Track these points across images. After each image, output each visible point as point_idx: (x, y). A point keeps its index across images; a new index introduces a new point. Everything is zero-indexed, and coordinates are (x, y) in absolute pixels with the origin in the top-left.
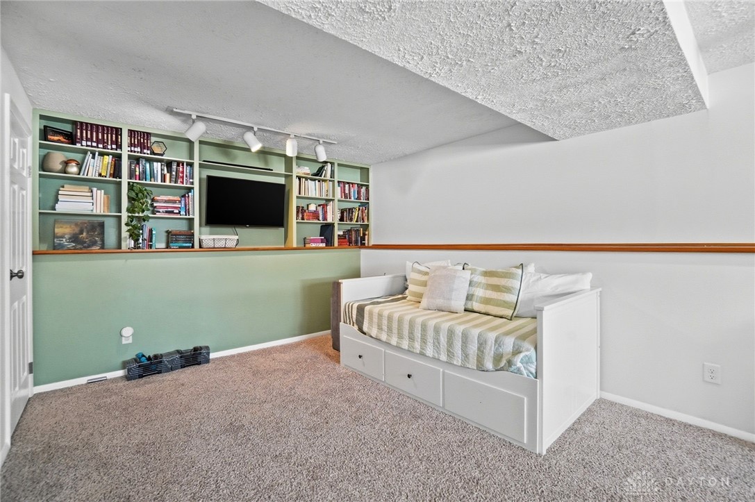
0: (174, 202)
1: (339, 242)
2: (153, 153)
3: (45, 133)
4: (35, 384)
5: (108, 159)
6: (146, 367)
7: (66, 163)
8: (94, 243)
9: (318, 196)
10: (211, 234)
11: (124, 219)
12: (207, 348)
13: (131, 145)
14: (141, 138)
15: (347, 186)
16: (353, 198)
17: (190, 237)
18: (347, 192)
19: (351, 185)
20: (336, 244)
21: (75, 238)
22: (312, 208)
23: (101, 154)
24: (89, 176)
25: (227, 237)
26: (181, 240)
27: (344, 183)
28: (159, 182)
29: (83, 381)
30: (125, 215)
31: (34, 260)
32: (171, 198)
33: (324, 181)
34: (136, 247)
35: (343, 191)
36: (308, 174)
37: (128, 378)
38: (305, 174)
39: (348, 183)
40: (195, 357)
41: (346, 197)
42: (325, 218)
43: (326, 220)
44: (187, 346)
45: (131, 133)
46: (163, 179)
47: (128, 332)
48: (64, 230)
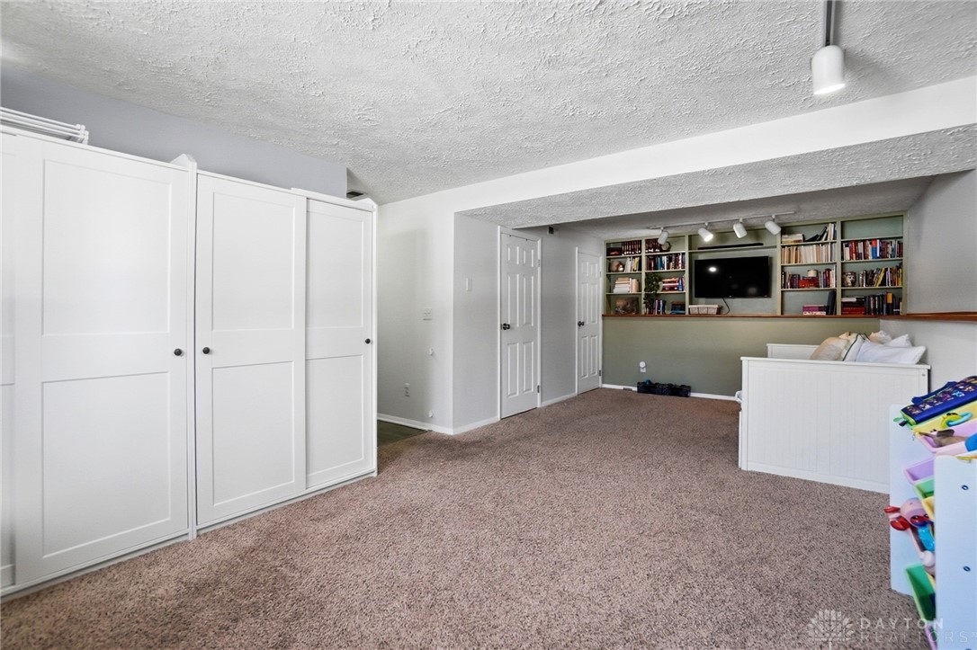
0: (674, 282)
1: (842, 311)
2: (661, 251)
3: (609, 251)
4: (603, 382)
5: (637, 259)
6: (648, 388)
7: (618, 266)
8: (633, 311)
9: (816, 262)
10: (706, 304)
11: (643, 296)
12: (689, 387)
13: (648, 248)
14: (653, 243)
15: (860, 245)
16: (870, 258)
17: (683, 307)
18: (861, 250)
19: (868, 242)
20: (839, 312)
21: (624, 308)
22: (812, 274)
23: (634, 257)
24: (629, 272)
25: (710, 306)
26: (679, 308)
27: (856, 242)
28: (666, 270)
29: (621, 387)
30: (643, 292)
31: (603, 319)
32: (673, 279)
33: (823, 244)
34: (650, 313)
35: (854, 252)
36: (799, 241)
37: (639, 391)
38: (795, 241)
39: (864, 241)
40: (680, 391)
41: (858, 256)
42: (827, 284)
43: (829, 286)
44: (678, 382)
45: (648, 241)
46: (668, 268)
47: (642, 364)
48: (620, 303)
